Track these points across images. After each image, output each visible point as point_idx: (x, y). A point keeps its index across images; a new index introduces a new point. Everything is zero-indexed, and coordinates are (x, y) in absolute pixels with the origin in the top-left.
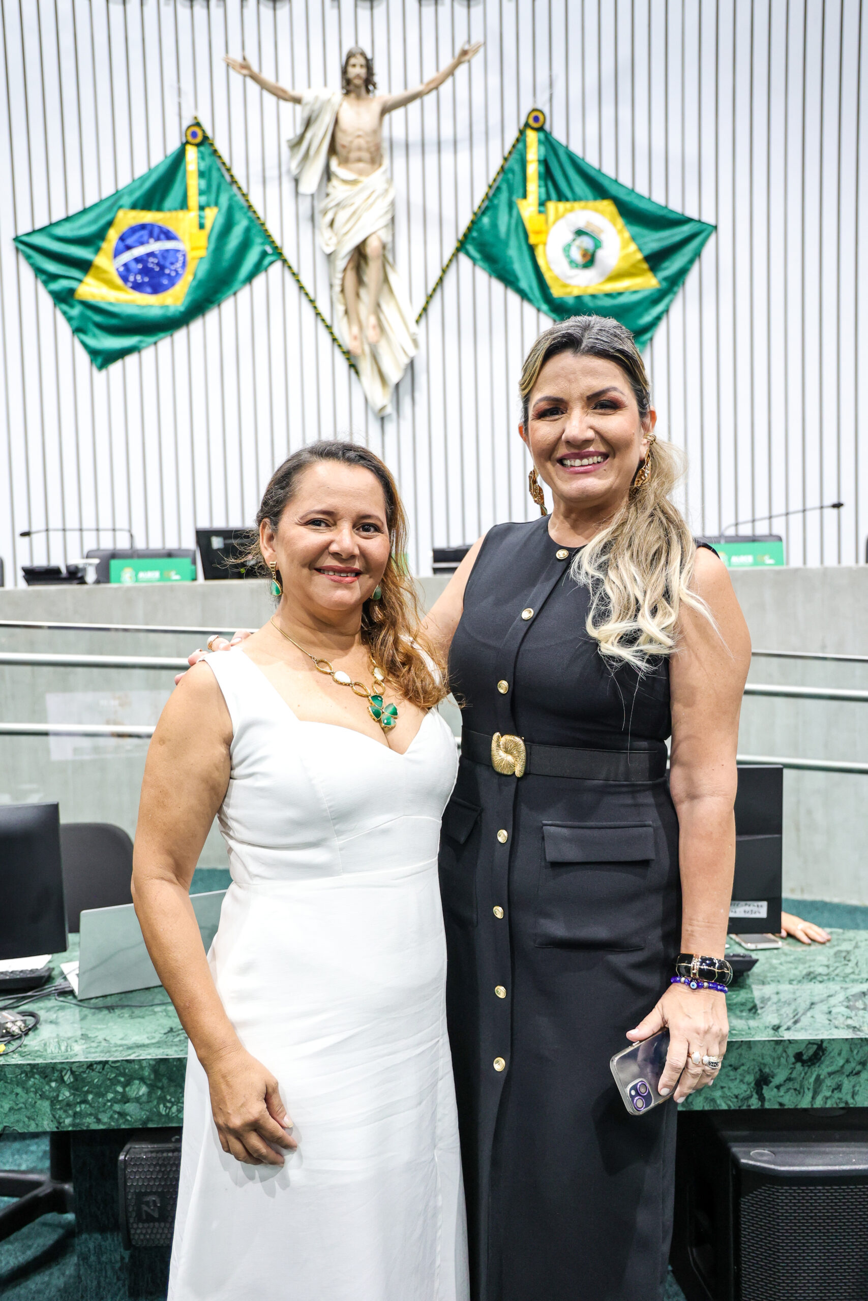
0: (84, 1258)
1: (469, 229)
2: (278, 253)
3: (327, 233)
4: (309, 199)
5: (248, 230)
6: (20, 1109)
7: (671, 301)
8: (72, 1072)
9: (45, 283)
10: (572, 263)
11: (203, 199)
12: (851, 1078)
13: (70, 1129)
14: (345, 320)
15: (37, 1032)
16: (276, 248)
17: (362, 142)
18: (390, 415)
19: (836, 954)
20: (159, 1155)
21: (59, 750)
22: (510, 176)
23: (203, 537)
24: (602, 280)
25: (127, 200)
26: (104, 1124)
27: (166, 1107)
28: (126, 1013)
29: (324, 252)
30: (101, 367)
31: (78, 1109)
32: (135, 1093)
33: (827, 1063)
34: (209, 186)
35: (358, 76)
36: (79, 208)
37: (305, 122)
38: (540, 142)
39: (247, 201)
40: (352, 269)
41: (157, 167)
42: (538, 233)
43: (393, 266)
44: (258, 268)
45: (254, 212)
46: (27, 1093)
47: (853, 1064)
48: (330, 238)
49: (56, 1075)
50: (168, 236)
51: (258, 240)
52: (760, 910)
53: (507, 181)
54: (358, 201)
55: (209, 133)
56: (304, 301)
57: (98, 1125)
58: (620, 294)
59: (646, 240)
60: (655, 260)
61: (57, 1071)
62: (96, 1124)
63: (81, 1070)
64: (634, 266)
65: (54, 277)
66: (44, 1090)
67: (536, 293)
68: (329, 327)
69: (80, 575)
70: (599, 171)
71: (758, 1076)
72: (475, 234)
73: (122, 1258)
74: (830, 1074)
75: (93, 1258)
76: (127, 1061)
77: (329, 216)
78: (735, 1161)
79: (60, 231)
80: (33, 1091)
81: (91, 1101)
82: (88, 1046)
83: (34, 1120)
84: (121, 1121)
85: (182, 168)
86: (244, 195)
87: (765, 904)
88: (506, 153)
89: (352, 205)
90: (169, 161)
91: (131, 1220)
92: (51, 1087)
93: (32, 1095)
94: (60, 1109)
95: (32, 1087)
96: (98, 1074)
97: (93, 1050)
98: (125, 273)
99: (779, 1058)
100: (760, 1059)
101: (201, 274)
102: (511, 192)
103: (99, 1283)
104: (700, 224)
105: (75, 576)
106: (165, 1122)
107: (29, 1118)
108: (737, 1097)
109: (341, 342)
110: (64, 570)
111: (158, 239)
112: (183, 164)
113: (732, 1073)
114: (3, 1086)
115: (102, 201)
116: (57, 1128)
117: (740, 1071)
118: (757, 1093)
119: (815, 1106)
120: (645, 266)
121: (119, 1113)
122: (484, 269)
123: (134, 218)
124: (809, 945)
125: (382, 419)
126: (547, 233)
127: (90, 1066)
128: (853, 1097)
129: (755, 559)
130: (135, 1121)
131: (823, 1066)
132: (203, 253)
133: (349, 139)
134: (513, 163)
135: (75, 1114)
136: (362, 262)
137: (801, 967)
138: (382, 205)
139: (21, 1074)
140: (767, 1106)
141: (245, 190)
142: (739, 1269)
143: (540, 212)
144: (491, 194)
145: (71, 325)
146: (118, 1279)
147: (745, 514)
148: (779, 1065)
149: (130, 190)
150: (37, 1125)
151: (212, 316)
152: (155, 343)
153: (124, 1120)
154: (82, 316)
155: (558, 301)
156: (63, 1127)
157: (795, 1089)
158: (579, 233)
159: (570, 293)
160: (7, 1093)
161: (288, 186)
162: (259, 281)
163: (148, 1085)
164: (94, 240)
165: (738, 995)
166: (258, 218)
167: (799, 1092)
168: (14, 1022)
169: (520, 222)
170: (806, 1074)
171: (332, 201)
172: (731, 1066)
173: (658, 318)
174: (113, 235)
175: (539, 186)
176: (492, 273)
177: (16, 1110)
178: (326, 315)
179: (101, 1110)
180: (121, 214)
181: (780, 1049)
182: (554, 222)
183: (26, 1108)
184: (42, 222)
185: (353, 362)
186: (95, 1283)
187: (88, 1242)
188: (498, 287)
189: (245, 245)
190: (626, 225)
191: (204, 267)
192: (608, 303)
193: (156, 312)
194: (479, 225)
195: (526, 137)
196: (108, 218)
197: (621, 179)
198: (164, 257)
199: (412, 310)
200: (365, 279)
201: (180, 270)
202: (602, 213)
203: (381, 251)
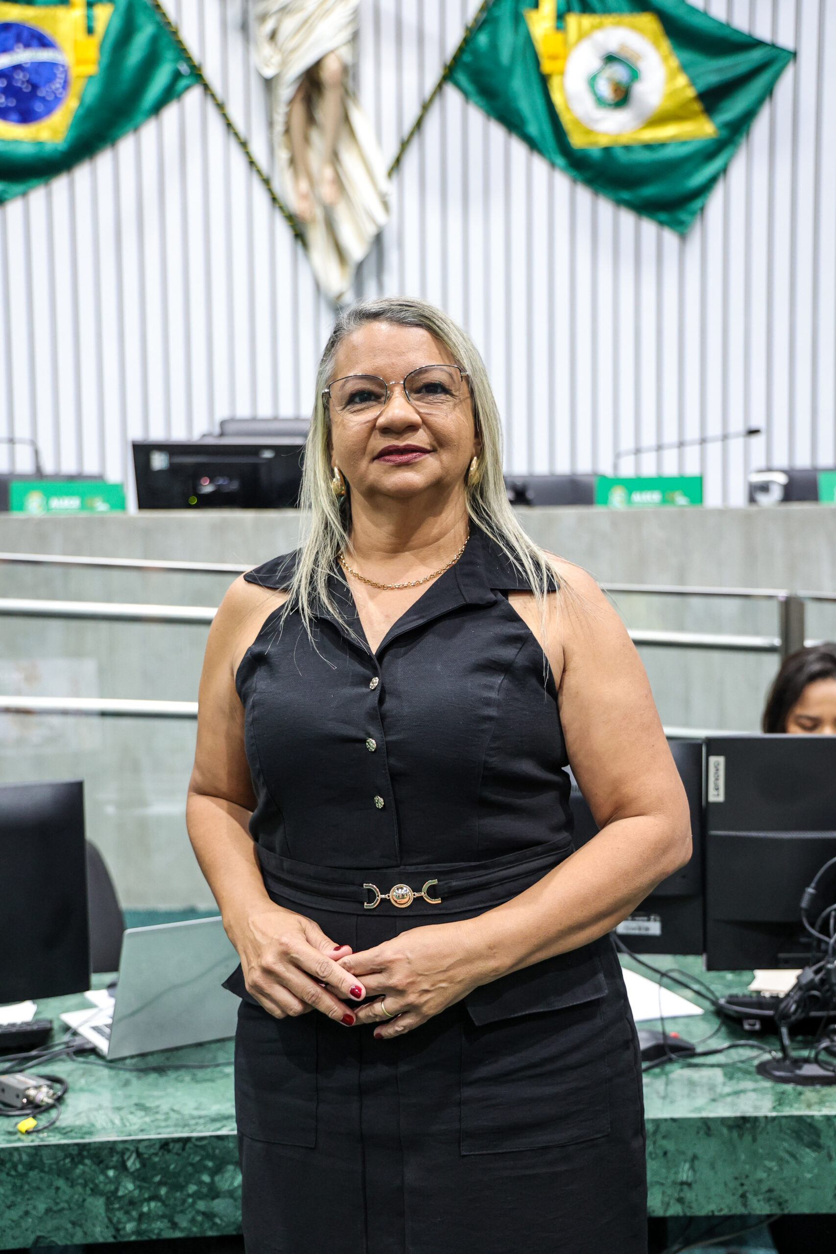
1: (461, 50)
2: (197, 74)
3: (267, 49)
5: (154, 40)
6: (61, 1210)
7: (731, 156)
8: (139, 1155)
10: (600, 101)
13: (133, 1238)
14: (289, 173)
15: (69, 1102)
16: (195, 66)
23: (141, 453)
24: (639, 124)
26: (182, 1230)
28: (184, 1075)
29: (260, 75)
31: (145, 1209)
32: (228, 1183)
40: (302, 100)
42: (554, 58)
43: (354, 100)
44: (169, 95)
45: (165, 15)
46: (72, 1186)
48: (271, 56)
49: (115, 1159)
50: (42, 41)
51: (169, 55)
54: (311, 4)
56: (233, 143)
57: (174, 1232)
58: (662, 145)
59: (703, 69)
60: (711, 99)
61: (117, 1153)
62: (171, 1231)
63: (152, 1151)
64: (684, 106)
66: (97, 1181)
67: (550, 141)
68: (266, 182)
72: (467, 58)
77: (269, 25)
80: (81, 1184)
81: (164, 1197)
82: (152, 1118)
83: (81, 1226)
84: (206, 1225)
92: (107, 1177)
93: (79, 1189)
94: (120, 1209)
95: (79, 1177)
96: (176, 1157)
97: (163, 1124)
101: (90, 98)
104: (774, 50)
107: (74, 1224)
109: (283, 202)
111: (27, 45)
114: (38, 1177)
116: (115, 1237)
120: (697, 107)
121: (204, 1214)
122: (479, 107)
126: (565, 57)
127: (165, 1145)
130: (228, 1225)
132: (92, 69)
135: (141, 1217)
136: (314, 94)
138: (342, 14)
139: (64, 1159)
150: (85, 1233)
151: (104, 160)
152: (25, 194)
153: (211, 1223)
155: (578, 153)
156: (123, 1236)
158: (610, 59)
159: (595, 144)
160: (44, 1187)
162: (170, 113)
166: (169, 24)
169: (529, 41)
173: (713, 181)
177: (55, 1212)
178: (264, 165)
179: (179, 1209)
182: (576, 44)
183: (70, 1209)
185: (299, 229)
188: (497, 132)
189: (150, 63)
190: (674, 48)
191: (93, 92)
192: (646, 157)
193: (26, 150)
194: (474, 45)
198: (37, 72)
199: (382, 161)
200: (318, 115)
201: (59, 92)
202: (641, 32)
203: (341, 77)
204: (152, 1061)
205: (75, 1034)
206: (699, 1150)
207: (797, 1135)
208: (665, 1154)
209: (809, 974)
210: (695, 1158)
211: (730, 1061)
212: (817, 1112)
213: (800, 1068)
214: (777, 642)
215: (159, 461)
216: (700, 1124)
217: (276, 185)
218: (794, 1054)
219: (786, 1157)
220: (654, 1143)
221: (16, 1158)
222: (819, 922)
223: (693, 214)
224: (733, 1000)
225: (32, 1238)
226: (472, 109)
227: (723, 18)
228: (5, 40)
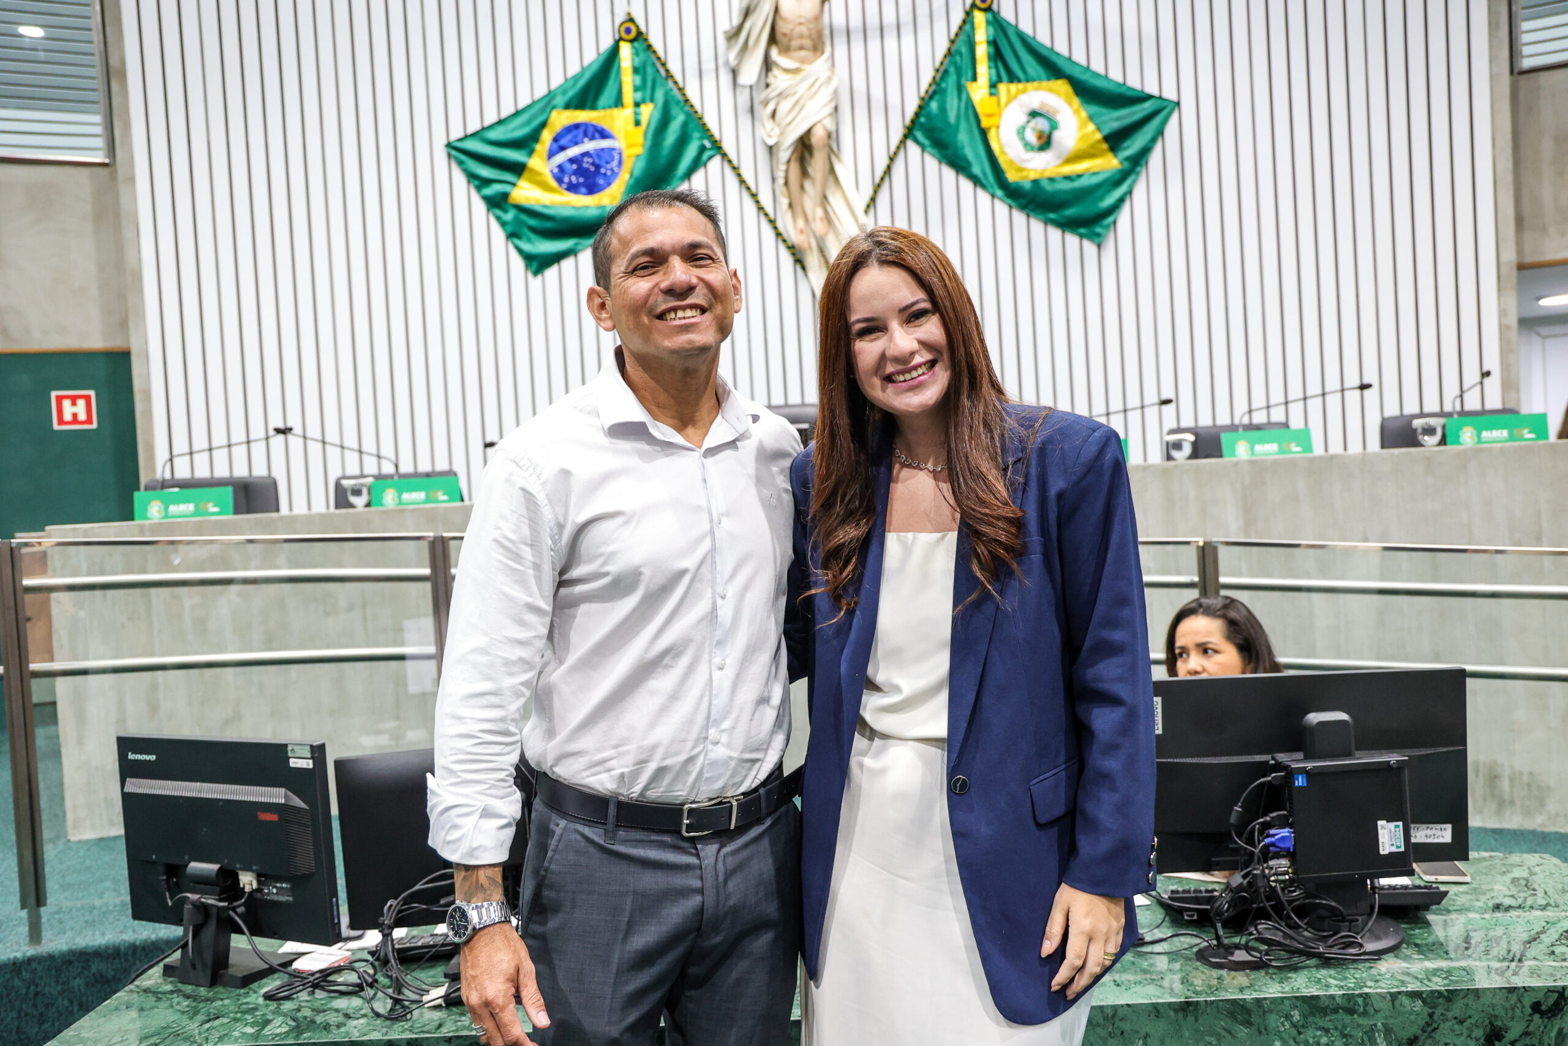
1: (917, 115)
2: (717, 147)
3: (769, 124)
4: (747, 91)
5: (685, 125)
7: (1134, 182)
9: (478, 189)
10: (1027, 146)
11: (639, 96)
14: (789, 213)
16: (716, 141)
17: (803, 29)
19: (1515, 882)
22: (958, 58)
24: (1059, 162)
25: (560, 100)
29: (766, 144)
30: (537, 272)
34: (644, 81)
36: (512, 110)
37: (744, 12)
38: (988, 22)
39: (684, 95)
40: (796, 160)
41: (590, 65)
42: (989, 116)
43: (837, 156)
44: (697, 164)
45: (692, 106)
48: (772, 129)
50: (604, 134)
51: (696, 135)
52: (1443, 834)
53: (955, 64)
54: (801, 89)
55: (643, 28)
56: (745, 194)
58: (1079, 176)
59: (1105, 118)
60: (1115, 140)
64: (1093, 146)
65: (487, 182)
67: (990, 179)
68: (772, 222)
70: (1052, 49)
71: (1488, 1030)
72: (922, 120)
77: (771, 107)
79: (493, 135)
85: (616, 66)
86: (680, 89)
87: (1449, 827)
88: (952, 36)
89: (795, 93)
90: (602, 59)
98: (560, 175)
99: (1513, 1009)
100: (1490, 1009)
101: (637, 172)
102: (959, 75)
104: (1161, 101)
109: (785, 236)
111: (592, 138)
112: (617, 61)
113: (1457, 1027)
115: (534, 103)
120: (1105, 146)
122: (933, 155)
123: (568, 118)
126: (1000, 115)
129: (1280, 447)
131: (1566, 1018)
132: (639, 150)
133: (791, 26)
134: (961, 46)
136: (807, 155)
137: (1483, 898)
138: (825, 94)
141: (681, 84)
143: (991, 94)
144: (938, 78)
145: (505, 230)
148: (1513, 1018)
149: (563, 89)
154: (516, 220)
155: (1013, 186)
157: (1534, 1045)
158: (1034, 114)
159: (1027, 176)
161: (725, 78)
162: (699, 176)
164: (527, 143)
166: (696, 112)
169: (970, 104)
170: (1545, 1027)
171: (774, 90)
172: (1456, 1018)
173: (1121, 200)
174: (547, 136)
175: (990, 68)
176: (943, 161)
178: (769, 209)
180: (554, 114)
181: (1514, 998)
182: (1007, 105)
184: (474, 126)
185: (798, 257)
188: (949, 173)
189: (682, 141)
191: (641, 165)
192: (1067, 186)
193: (592, 213)
194: (927, 109)
195: (973, 18)
196: (541, 119)
197: (1075, 58)
198: (599, 156)
199: (860, 201)
200: (810, 170)
201: (616, 169)
202: (1057, 93)
203: (826, 140)
206: (1149, 1028)
207: (1232, 1015)
208: (1122, 1033)
209: (1237, 879)
210: (1147, 1036)
211: (1175, 949)
212: (1249, 996)
213: (1232, 954)
214: (1196, 579)
216: (1150, 1008)
217: (779, 224)
218: (1226, 941)
219: (1223, 1033)
220: (1113, 1025)
222: (1245, 835)
223: (1107, 227)
224: (1175, 895)
226: (928, 158)
227: (1120, 79)
228: (576, 136)
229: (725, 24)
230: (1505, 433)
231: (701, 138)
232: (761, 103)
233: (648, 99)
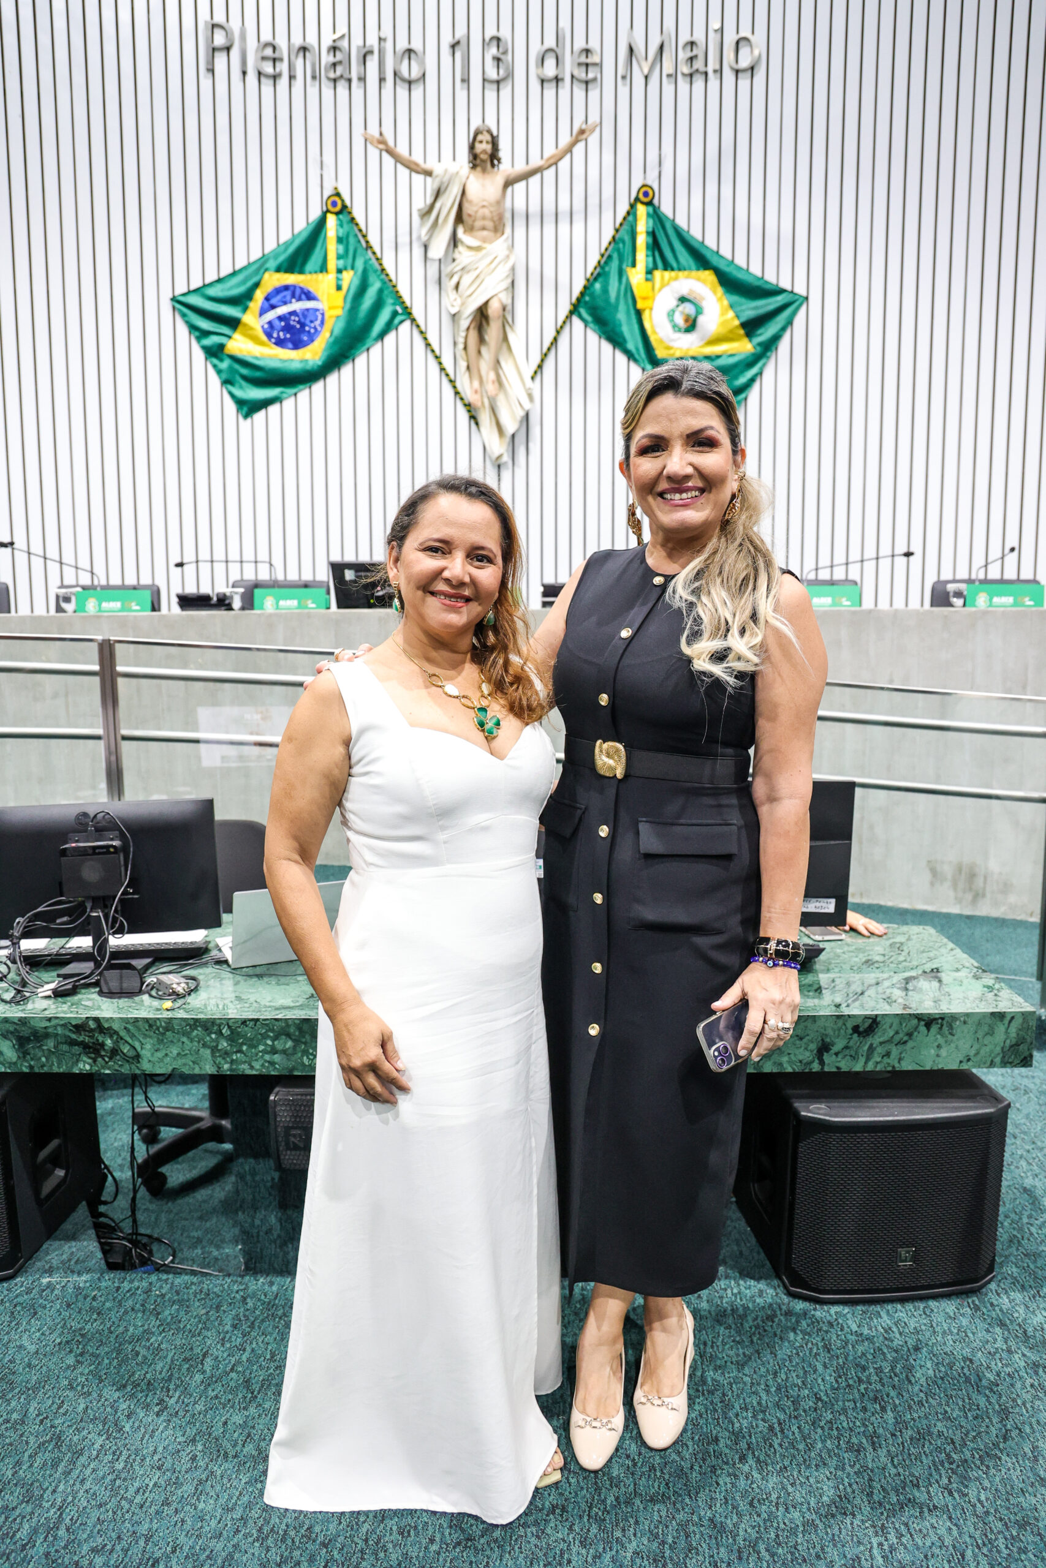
0: (241, 1177)
1: (582, 294)
2: (408, 313)
3: (453, 295)
4: (437, 263)
5: (380, 291)
6: (186, 1055)
7: (764, 365)
8: (229, 1027)
9: (198, 339)
10: (675, 327)
11: (341, 263)
12: (898, 1047)
13: (228, 1073)
14: (467, 374)
15: (198, 993)
16: (407, 308)
17: (486, 212)
18: (506, 463)
19: (891, 945)
20: (304, 1097)
21: (210, 757)
22: (621, 246)
23: (337, 569)
24: (702, 343)
25: (272, 264)
26: (257, 1070)
27: (309, 1059)
28: (273, 980)
29: (450, 313)
30: (246, 416)
31: (234, 1057)
32: (282, 1046)
33: (879, 1034)
34: (347, 250)
35: (484, 152)
36: (230, 271)
37: (435, 192)
38: (648, 215)
39: (381, 264)
40: (475, 328)
41: (300, 233)
42: (644, 298)
43: (512, 326)
44: (388, 327)
45: (387, 275)
46: (192, 1041)
47: (901, 1035)
48: (455, 300)
49: (215, 1028)
50: (309, 296)
51: (390, 301)
52: (828, 906)
53: (618, 250)
54: (482, 265)
55: (348, 203)
56: (430, 356)
57: (252, 1071)
58: (718, 357)
59: (744, 307)
60: (750, 327)
61: (216, 1025)
62: (250, 1070)
63: (237, 1025)
64: (731, 331)
65: (206, 334)
66: (205, 1040)
67: (642, 354)
68: (452, 382)
69: (227, 602)
70: (702, 242)
71: (820, 1044)
72: (587, 298)
73: (273, 1179)
74: (881, 1043)
75: (248, 1178)
76: (276, 1020)
77: (455, 280)
78: (796, 1114)
79: (212, 292)
80: (197, 1041)
81: (245, 1051)
82: (242, 1006)
83: (198, 1064)
84: (271, 1069)
85: (322, 235)
86: (377, 259)
87: (833, 901)
88: (617, 225)
89: (476, 269)
90: (311, 228)
91: (281, 1148)
92: (211, 1038)
93: (196, 1044)
94: (220, 1056)
95: (195, 1037)
96: (251, 1029)
97: (246, 1009)
98: (269, 330)
99: (839, 1030)
100: (823, 1031)
101: (337, 331)
102: (621, 260)
103: (254, 1196)
104: (793, 295)
105: (223, 603)
106: (308, 1071)
107: (194, 1062)
108: (801, 1062)
109: (463, 395)
110: (215, 599)
111: (299, 299)
112: (324, 231)
113: (798, 1042)
114: (171, 1035)
115: (250, 265)
116: (217, 1072)
117: (805, 1040)
118: (818, 1059)
119: (867, 1069)
120: (742, 332)
121: (269, 1062)
122: (594, 331)
123: (278, 280)
124: (869, 937)
125: (499, 466)
126: (654, 300)
127: (244, 1022)
128: (899, 1062)
129: (833, 600)
131: (876, 1037)
132: (339, 312)
133: (475, 209)
134: (624, 234)
135: (232, 1062)
136: (484, 322)
137: (861, 956)
138: (503, 270)
139: (186, 1026)
140: (826, 1069)
141: (379, 255)
142: (794, 1199)
143: (647, 280)
144: (602, 262)
145: (220, 378)
146: (270, 1194)
147: (825, 561)
148: (839, 1036)
149: (275, 254)
150: (201, 1069)
151: (346, 370)
152: (295, 394)
153: (273, 1068)
154: (231, 369)
156: (223, 1071)
157: (851, 1056)
158: (683, 300)
159: (673, 354)
160: (175, 1041)
161: (418, 251)
162: (390, 338)
163: (294, 1041)
164: (242, 300)
165: (805, 979)
166: (391, 281)
167: (854, 1058)
168: (178, 984)
169: (629, 288)
170: (861, 1043)
171: (458, 265)
173: (752, 380)
174: (259, 295)
175: (647, 256)
176: (603, 336)
177: (183, 1055)
178: (450, 370)
179: (254, 1058)
180: (267, 275)
181: (840, 1023)
182: (660, 290)
183: (191, 1054)
184: (196, 283)
185: (473, 413)
186: (251, 1196)
187: (245, 1165)
188: (607, 347)
189: (378, 306)
190: (725, 293)
191: (339, 327)
193: (297, 366)
194: (592, 290)
195: (636, 210)
196: (255, 280)
197: (722, 252)
198: (305, 316)
199: (528, 367)
200: (487, 338)
201: (319, 328)
202: (704, 282)
203: (501, 312)
204: (258, 970)
205: (220, 950)
215: (349, 575)
217: (458, 384)
221: (158, 1024)
225: (170, 1069)
226: (590, 333)
227: (759, 274)
228: (285, 297)
229: (420, 203)
230: (1011, 600)
231: (394, 304)
232: (447, 275)
233: (349, 267)
